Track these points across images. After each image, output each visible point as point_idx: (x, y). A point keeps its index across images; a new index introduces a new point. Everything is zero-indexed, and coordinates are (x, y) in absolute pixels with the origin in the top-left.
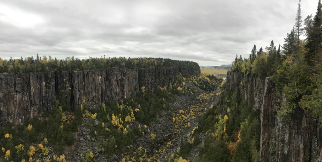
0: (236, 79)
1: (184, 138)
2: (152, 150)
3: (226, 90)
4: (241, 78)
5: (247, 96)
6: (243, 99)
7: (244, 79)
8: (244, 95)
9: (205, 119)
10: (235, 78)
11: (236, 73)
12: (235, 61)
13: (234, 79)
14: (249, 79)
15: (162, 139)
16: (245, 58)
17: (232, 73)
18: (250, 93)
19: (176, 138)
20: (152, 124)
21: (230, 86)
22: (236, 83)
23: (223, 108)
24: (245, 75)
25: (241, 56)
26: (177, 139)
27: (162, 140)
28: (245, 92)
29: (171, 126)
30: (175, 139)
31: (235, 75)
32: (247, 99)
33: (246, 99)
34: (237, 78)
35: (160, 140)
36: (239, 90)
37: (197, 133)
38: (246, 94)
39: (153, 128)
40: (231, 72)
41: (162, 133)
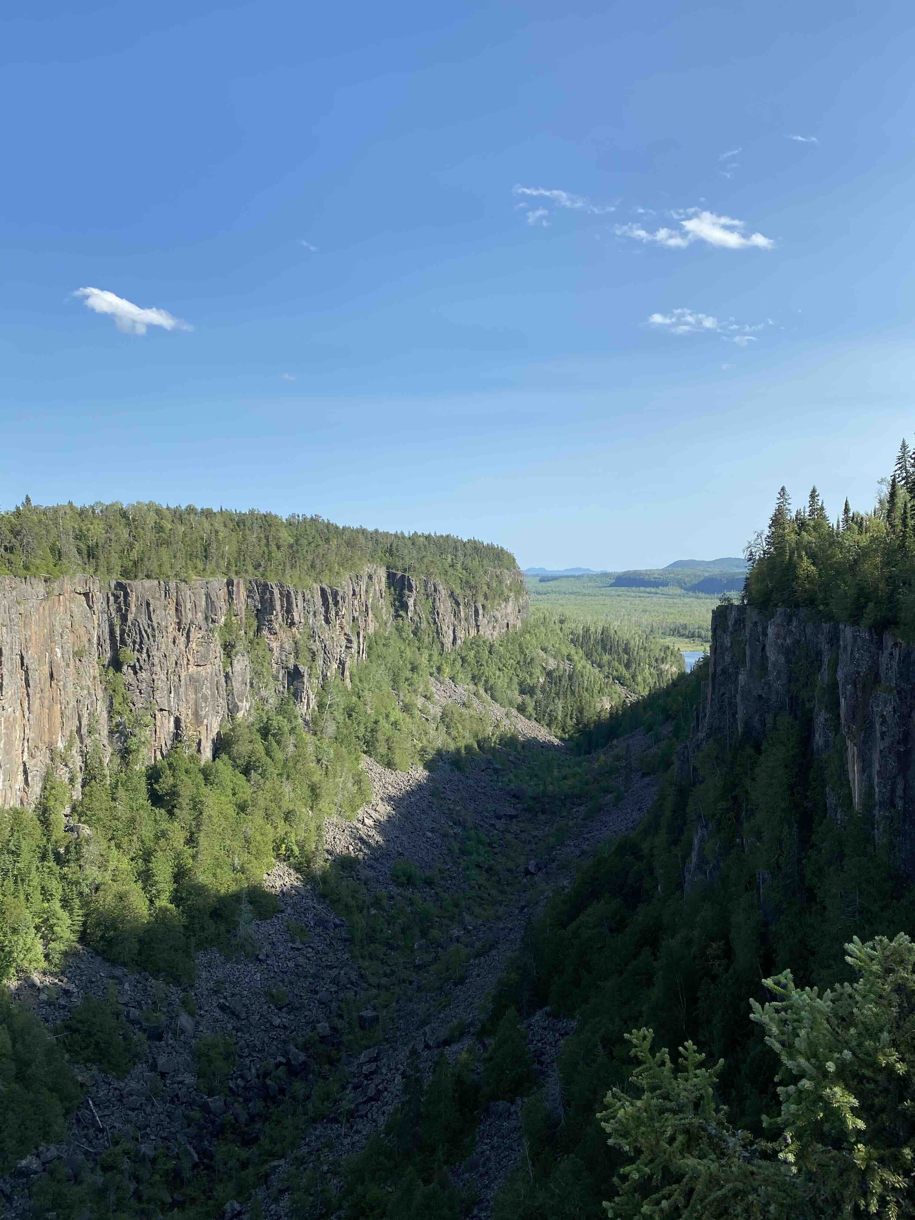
0: (782, 660)
1: (427, 1047)
2: (204, 1153)
3: (708, 736)
4: (819, 653)
5: (870, 778)
6: (831, 800)
7: (844, 657)
8: (843, 772)
9: (564, 926)
10: (772, 654)
11: (778, 619)
12: (767, 532)
13: (764, 658)
14: (884, 659)
15: (280, 1064)
16: (847, 510)
17: (753, 615)
18: (892, 763)
19: (373, 1052)
20: (209, 966)
21: (732, 705)
22: (777, 685)
23: (687, 855)
24: (847, 632)
25: (813, 495)
26: (375, 1059)
27: (281, 1072)
28: (852, 750)
29: (334, 972)
30: (363, 1058)
31: (771, 631)
32: (868, 806)
33: (857, 807)
34: (787, 652)
35: (267, 1074)
36: (806, 739)
37: (511, 1012)
38: (863, 770)
39: (216, 992)
40: (741, 609)
41: (277, 1022)
